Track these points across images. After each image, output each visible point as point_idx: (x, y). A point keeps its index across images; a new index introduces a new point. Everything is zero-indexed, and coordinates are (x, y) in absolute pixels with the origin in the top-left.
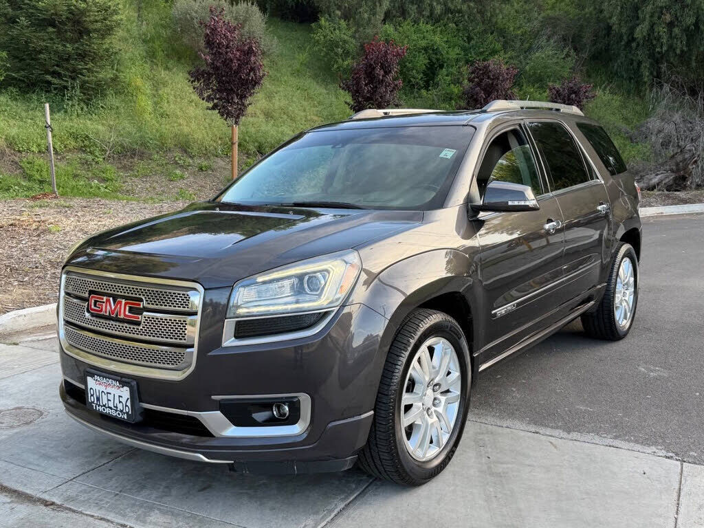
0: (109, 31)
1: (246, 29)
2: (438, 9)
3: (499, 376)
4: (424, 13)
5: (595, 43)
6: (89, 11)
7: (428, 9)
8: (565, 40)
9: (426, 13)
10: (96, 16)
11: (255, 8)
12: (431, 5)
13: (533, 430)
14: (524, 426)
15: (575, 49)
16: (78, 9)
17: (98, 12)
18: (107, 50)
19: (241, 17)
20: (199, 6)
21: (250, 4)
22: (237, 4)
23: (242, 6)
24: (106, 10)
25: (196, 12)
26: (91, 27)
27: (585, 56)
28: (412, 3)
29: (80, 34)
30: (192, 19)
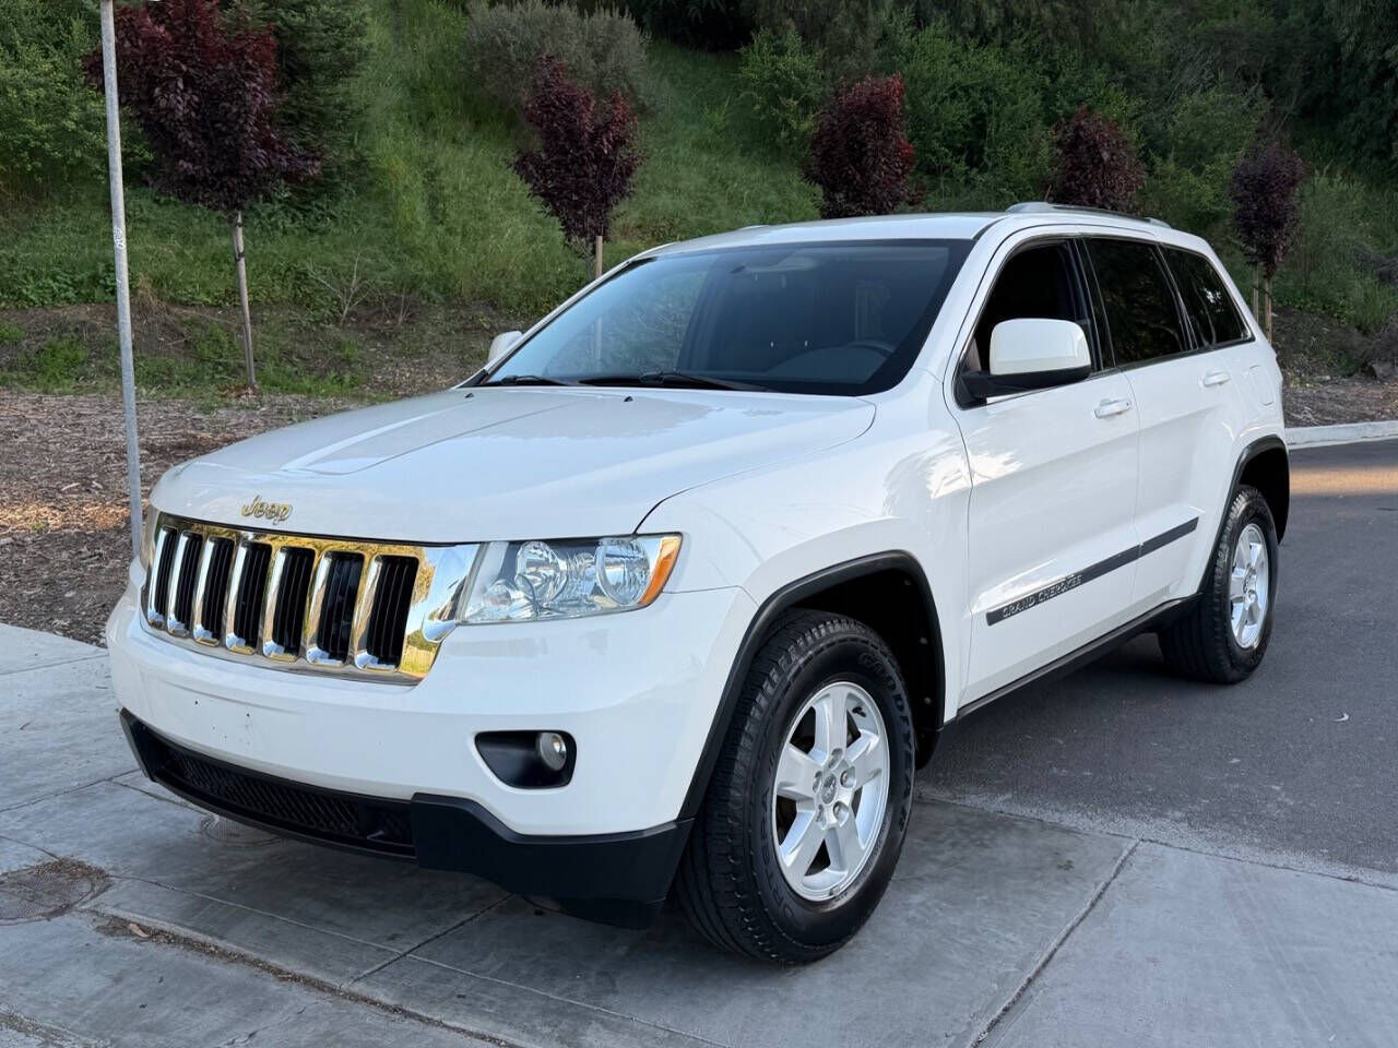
0: (345, 68)
1: (611, 62)
2: (992, 17)
3: (1235, 761)
4: (965, 24)
5: (1307, 81)
6: (310, 29)
7: (973, 17)
8: (1246, 78)
9: (969, 25)
10: (322, 39)
11: (628, 22)
12: (977, 8)
13: (1345, 875)
14: (1322, 866)
15: (1269, 95)
16: (291, 28)
17: (326, 31)
18: (342, 107)
19: (600, 40)
20: (519, 19)
21: (616, 14)
22: (591, 15)
23: (602, 19)
24: (342, 28)
25: (513, 31)
26: (312, 61)
27: (1289, 108)
28: (940, 7)
29: (290, 75)
30: (506, 44)
